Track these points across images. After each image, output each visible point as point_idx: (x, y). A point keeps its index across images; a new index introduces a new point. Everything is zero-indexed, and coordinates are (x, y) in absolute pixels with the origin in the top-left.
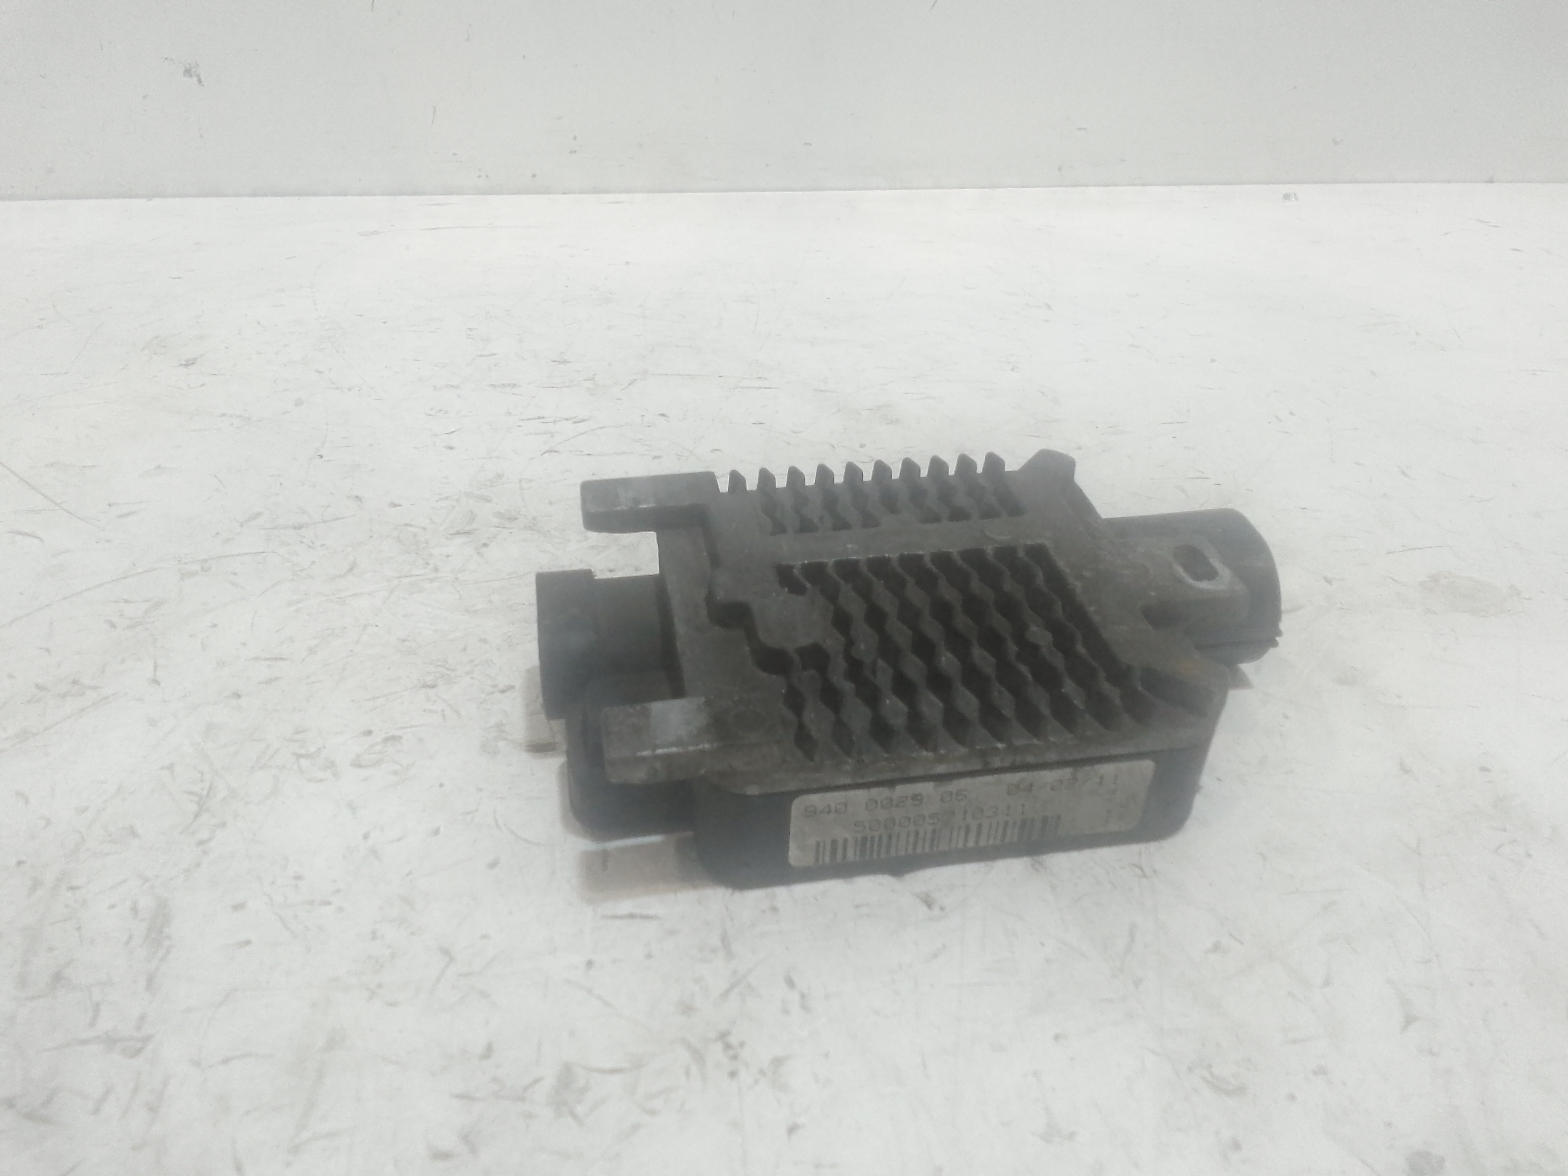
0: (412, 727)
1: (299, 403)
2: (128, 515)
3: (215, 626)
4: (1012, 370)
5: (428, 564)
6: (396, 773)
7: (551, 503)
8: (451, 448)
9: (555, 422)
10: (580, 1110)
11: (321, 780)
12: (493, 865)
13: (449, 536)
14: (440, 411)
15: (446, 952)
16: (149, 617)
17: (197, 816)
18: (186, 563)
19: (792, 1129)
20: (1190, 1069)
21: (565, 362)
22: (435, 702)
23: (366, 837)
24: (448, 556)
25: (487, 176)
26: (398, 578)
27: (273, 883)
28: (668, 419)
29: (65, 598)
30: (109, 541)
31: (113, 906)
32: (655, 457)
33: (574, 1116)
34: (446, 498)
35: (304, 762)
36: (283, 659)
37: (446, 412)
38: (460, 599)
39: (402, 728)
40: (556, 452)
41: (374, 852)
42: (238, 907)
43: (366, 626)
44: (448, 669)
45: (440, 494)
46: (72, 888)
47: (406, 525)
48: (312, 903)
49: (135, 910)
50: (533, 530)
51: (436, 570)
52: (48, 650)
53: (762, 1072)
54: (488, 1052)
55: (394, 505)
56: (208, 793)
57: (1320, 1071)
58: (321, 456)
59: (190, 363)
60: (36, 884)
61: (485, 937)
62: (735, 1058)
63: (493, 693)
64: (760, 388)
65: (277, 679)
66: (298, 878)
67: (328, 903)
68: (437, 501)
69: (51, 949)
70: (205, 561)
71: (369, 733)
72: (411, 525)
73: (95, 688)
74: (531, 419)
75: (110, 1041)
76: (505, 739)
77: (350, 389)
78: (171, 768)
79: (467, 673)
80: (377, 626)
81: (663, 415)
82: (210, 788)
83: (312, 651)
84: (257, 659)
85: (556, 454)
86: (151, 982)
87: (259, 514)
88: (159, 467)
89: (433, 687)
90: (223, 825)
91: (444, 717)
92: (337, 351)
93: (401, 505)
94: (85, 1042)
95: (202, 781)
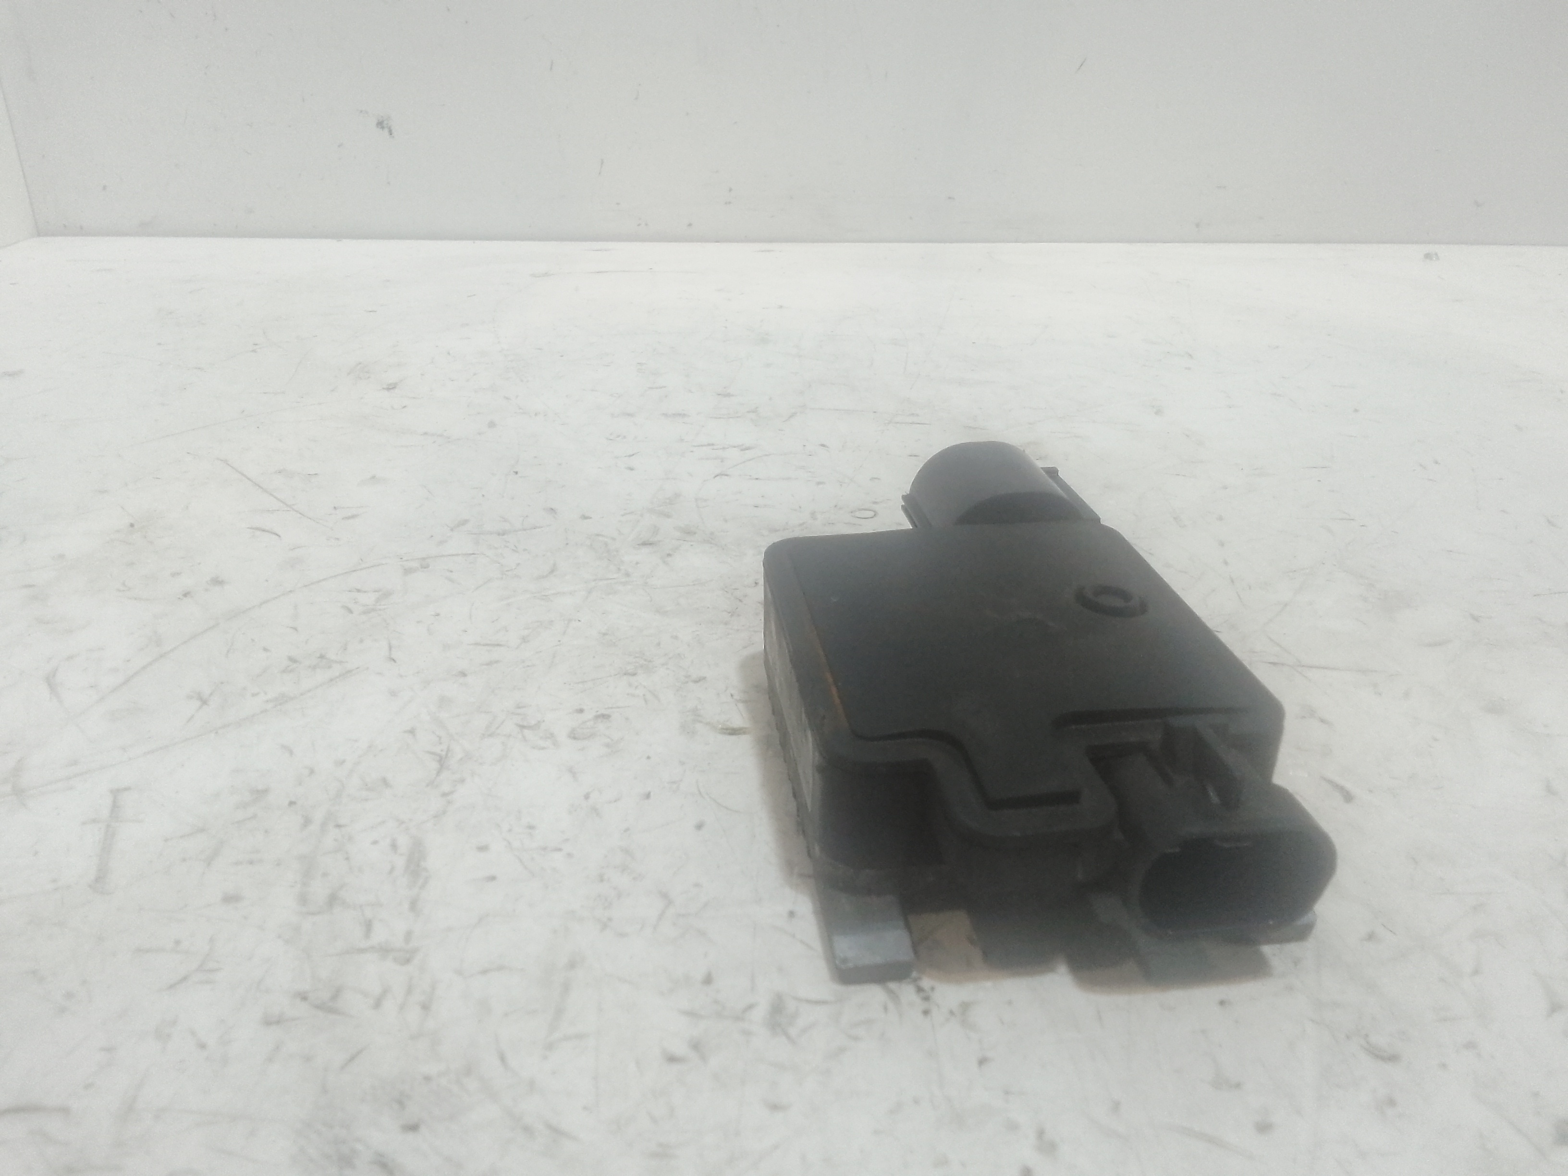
0: (618, 707)
1: (492, 425)
2: (353, 517)
3: (438, 615)
4: (1156, 413)
5: (619, 569)
6: (607, 745)
7: (726, 521)
8: (631, 469)
9: (724, 448)
10: (793, 1031)
11: (543, 748)
12: (699, 826)
13: (637, 546)
14: (618, 436)
15: (665, 896)
16: (380, 605)
17: (439, 773)
18: (407, 561)
19: (982, 1062)
20: (1348, 1037)
21: (728, 395)
22: (636, 687)
23: (587, 797)
24: (637, 563)
25: (646, 225)
26: (595, 580)
27: (510, 830)
28: (827, 448)
29: (306, 586)
30: (338, 539)
31: (375, 842)
32: (819, 483)
33: (788, 1037)
34: (631, 513)
35: (526, 732)
36: (498, 645)
37: (625, 437)
38: (651, 601)
39: (609, 708)
40: (727, 475)
41: (595, 811)
42: (483, 849)
43: (570, 620)
44: (645, 660)
45: (625, 510)
46: (339, 826)
47: (598, 535)
48: (545, 849)
49: (394, 846)
50: (711, 543)
51: (627, 575)
52: (295, 629)
53: (952, 1013)
54: (708, 980)
55: (585, 517)
56: (447, 755)
57: (1470, 1045)
58: (516, 473)
59: (391, 387)
60: (307, 822)
61: (697, 885)
62: (927, 999)
63: (687, 682)
64: (913, 423)
65: (497, 662)
66: (531, 827)
67: (560, 850)
68: (623, 515)
69: (325, 875)
70: (424, 559)
71: (581, 711)
72: (602, 536)
73: (341, 662)
74: (702, 446)
75: (384, 951)
76: (701, 722)
77: (536, 414)
78: (412, 732)
79: (663, 665)
80: (579, 621)
81: (823, 445)
82: (448, 750)
83: (525, 640)
84: (477, 644)
85: (726, 477)
86: (414, 905)
87: (465, 522)
88: (373, 477)
89: (634, 674)
90: (462, 781)
91: (646, 701)
92: (522, 381)
93: (591, 518)
94: (361, 951)
95: (441, 743)
